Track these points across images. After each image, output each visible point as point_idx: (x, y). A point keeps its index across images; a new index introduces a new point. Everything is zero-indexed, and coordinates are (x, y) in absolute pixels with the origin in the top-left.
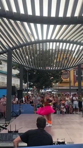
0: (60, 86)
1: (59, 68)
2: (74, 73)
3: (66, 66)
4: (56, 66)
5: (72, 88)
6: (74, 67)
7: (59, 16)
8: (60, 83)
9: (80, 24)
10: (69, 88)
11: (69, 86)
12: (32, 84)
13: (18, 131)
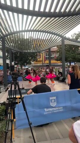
0: (35, 64)
1: (35, 51)
2: (44, 55)
3: (39, 50)
4: (33, 50)
5: (44, 65)
6: (45, 50)
7: (41, 11)
8: (36, 61)
9: (54, 18)
10: (42, 65)
11: (42, 63)
12: (17, 62)
13: (24, 88)
